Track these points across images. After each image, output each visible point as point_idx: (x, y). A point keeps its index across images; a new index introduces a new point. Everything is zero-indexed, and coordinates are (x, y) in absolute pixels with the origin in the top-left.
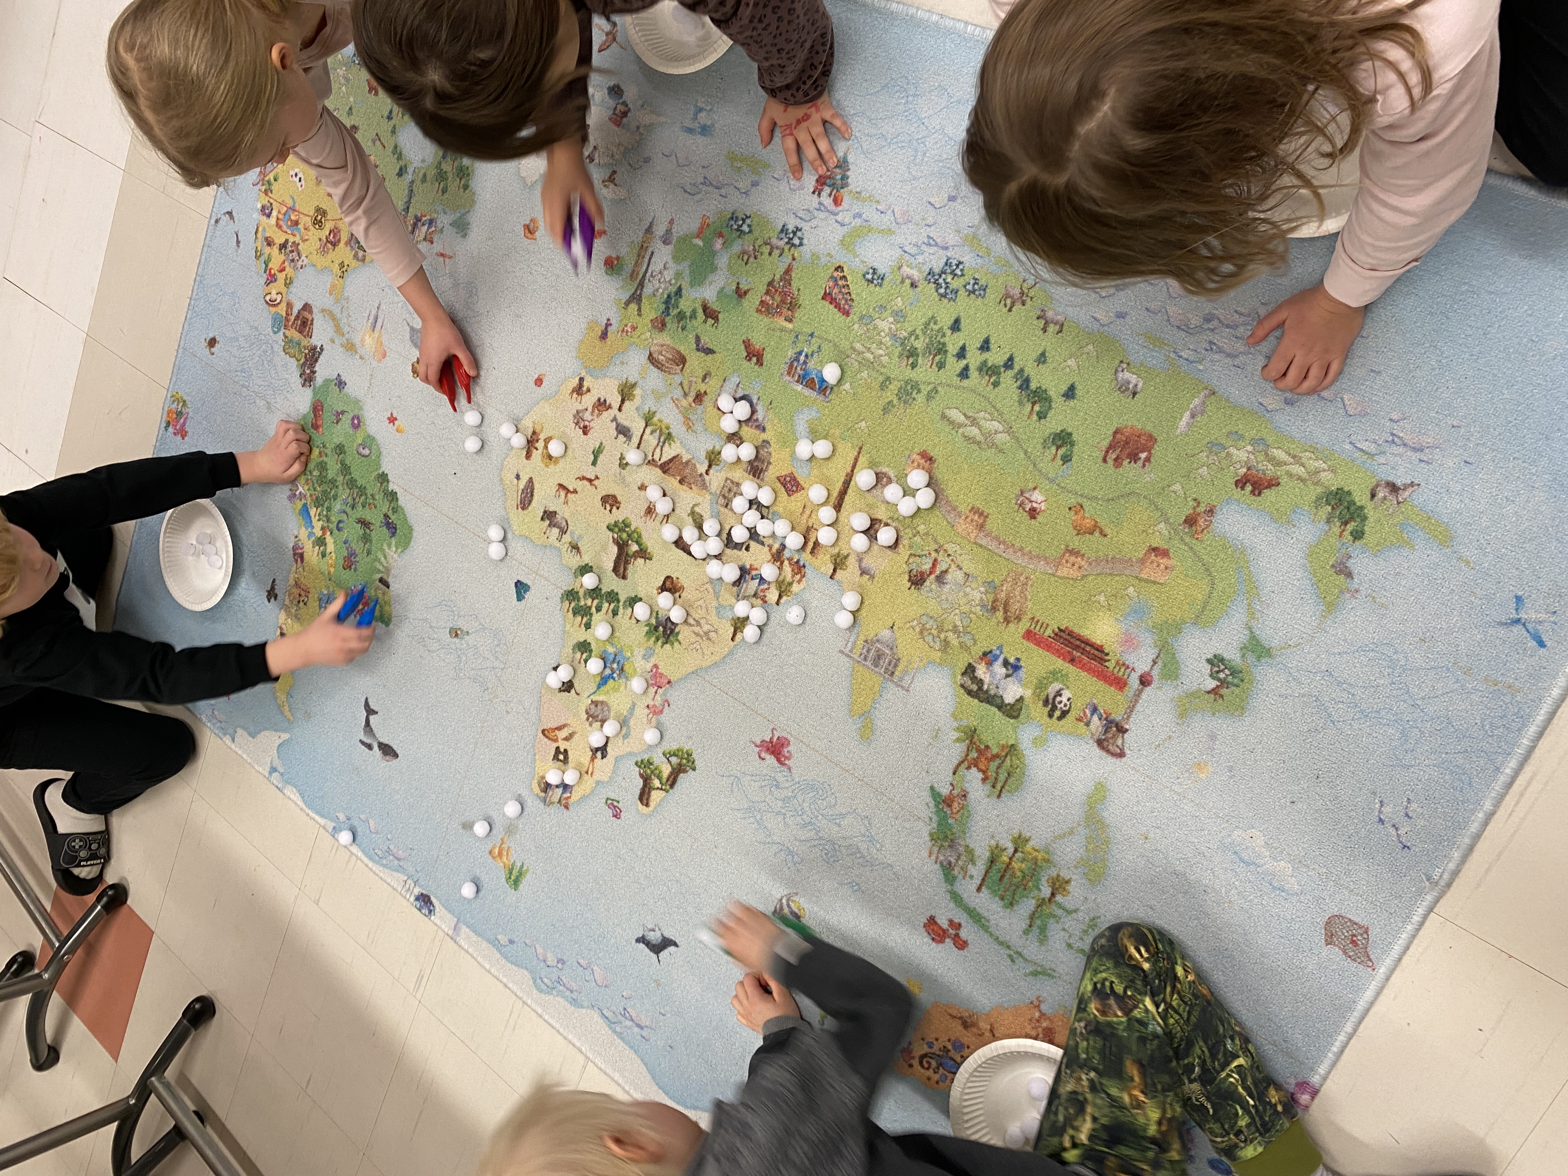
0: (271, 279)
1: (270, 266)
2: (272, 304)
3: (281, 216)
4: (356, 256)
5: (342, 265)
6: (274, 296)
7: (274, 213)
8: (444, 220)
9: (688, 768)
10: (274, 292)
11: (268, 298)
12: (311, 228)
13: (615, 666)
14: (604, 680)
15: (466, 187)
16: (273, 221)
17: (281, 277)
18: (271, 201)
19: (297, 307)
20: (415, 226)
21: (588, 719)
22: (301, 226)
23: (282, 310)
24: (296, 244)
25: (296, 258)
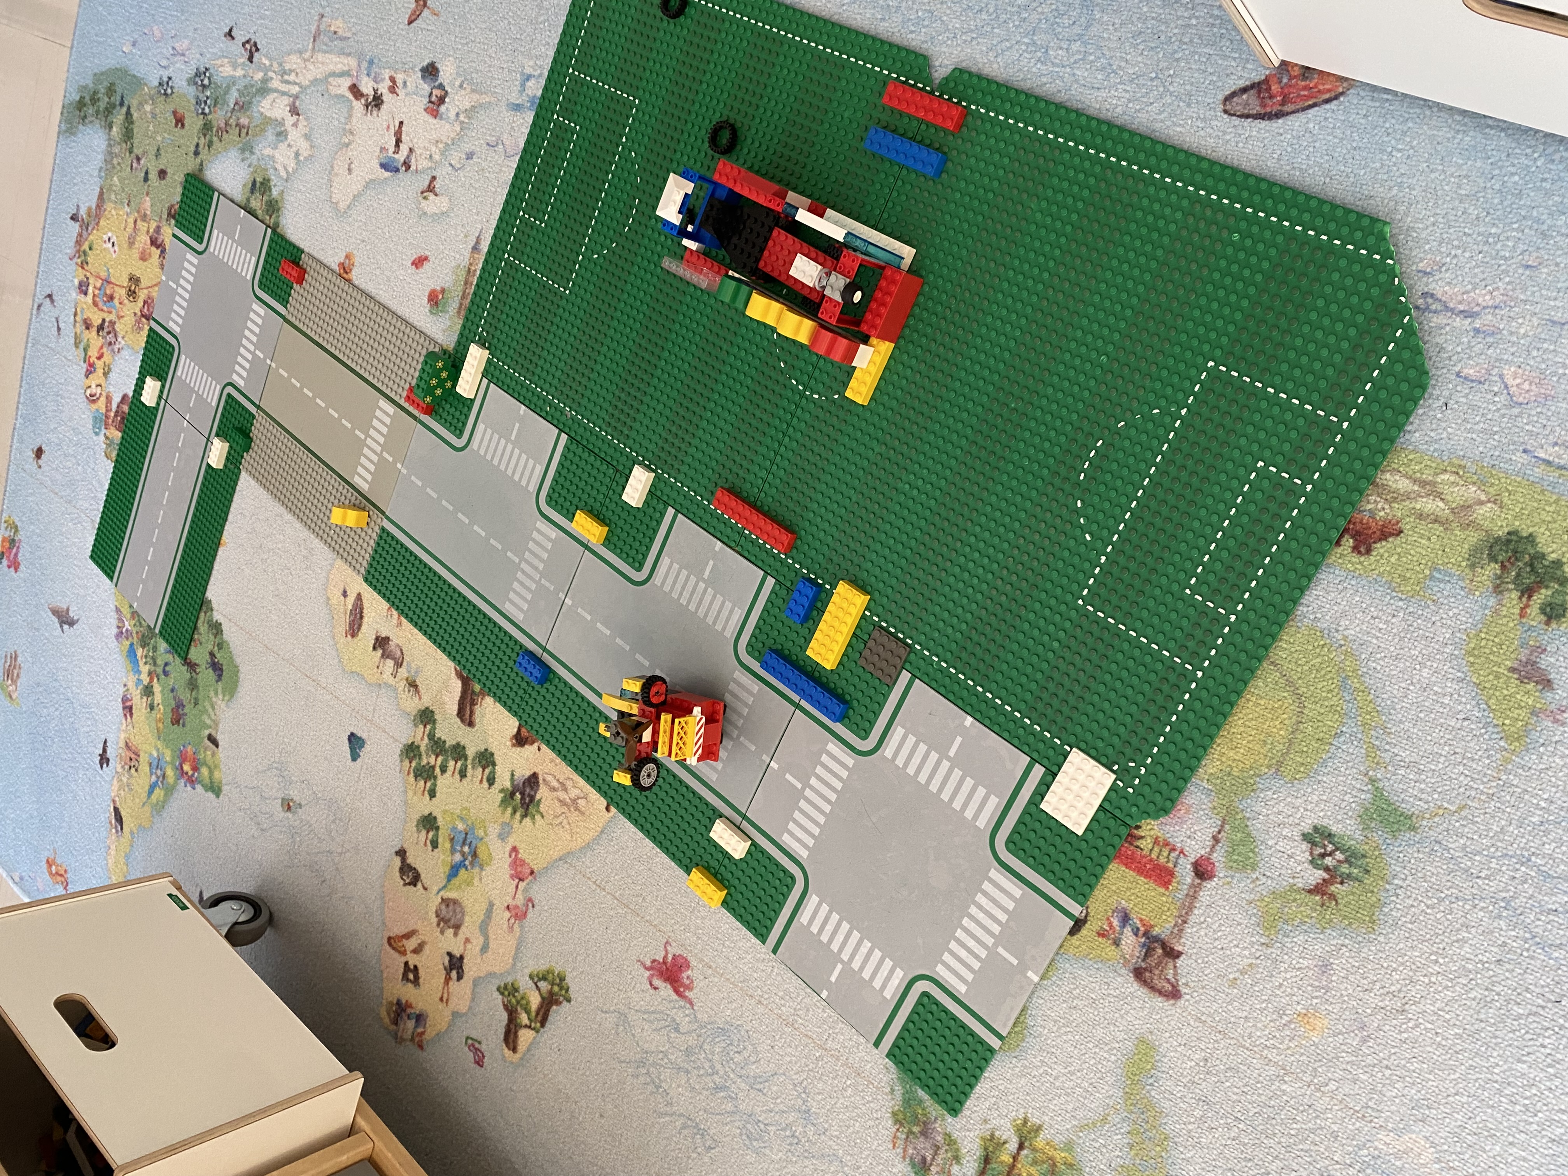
0: (90, 370)
1: (89, 353)
2: (92, 399)
3: (97, 292)
6: (94, 390)
7: (91, 289)
9: (561, 999)
11: (88, 392)
12: (126, 301)
13: (466, 849)
14: (454, 870)
16: (90, 298)
17: (99, 364)
18: (88, 274)
19: (116, 400)
21: (438, 925)
22: (116, 301)
23: (102, 405)
24: (113, 323)
25: (113, 340)
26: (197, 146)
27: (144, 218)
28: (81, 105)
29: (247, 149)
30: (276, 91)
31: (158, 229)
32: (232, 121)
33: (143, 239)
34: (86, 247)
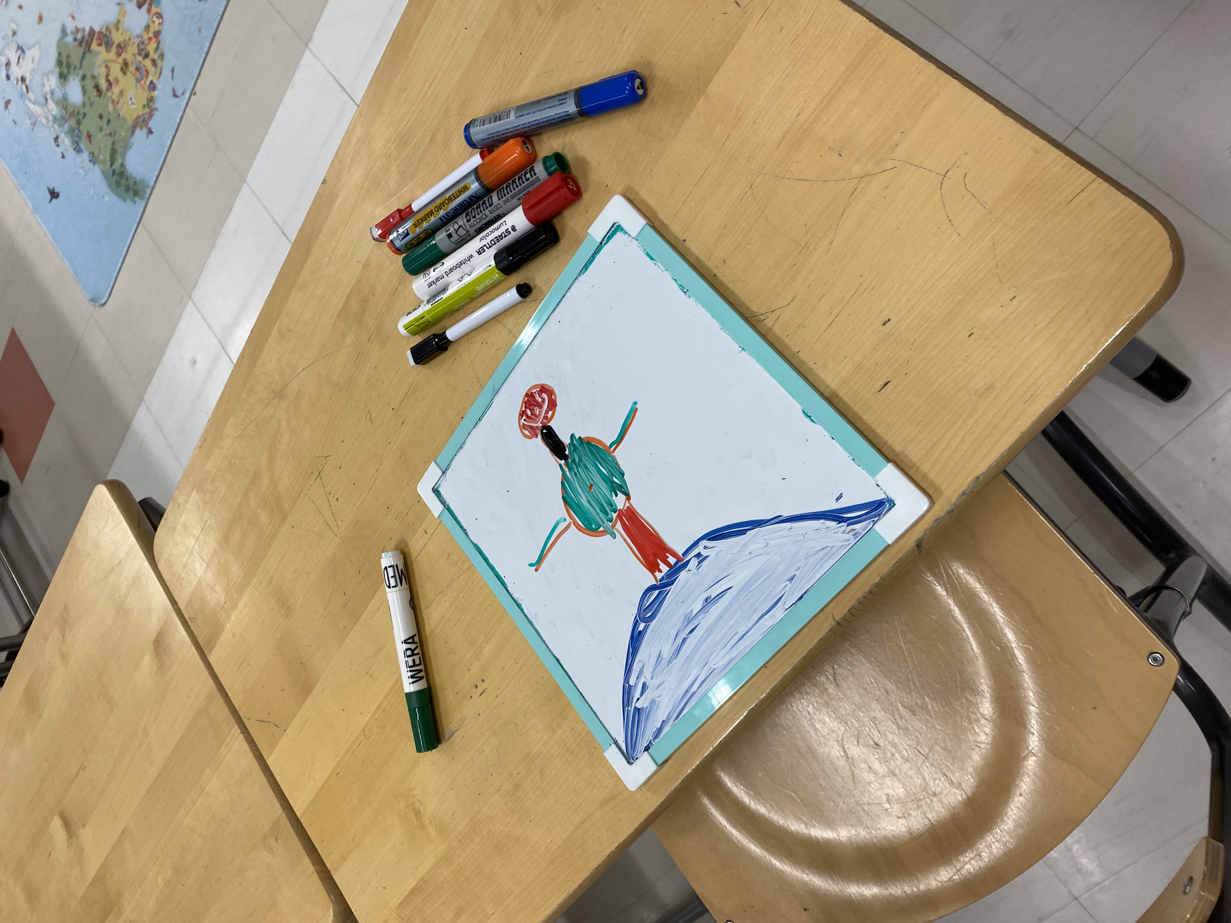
0: (157, 34)
1: (155, 45)
2: (159, 15)
3: (145, 79)
4: (110, 33)
5: (118, 29)
6: (157, 21)
7: (148, 82)
8: (69, 39)
10: (156, 24)
11: (160, 21)
12: (130, 62)
15: (60, 54)
16: (150, 78)
17: (151, 35)
18: (148, 92)
19: (145, 8)
20: (82, 41)
22: (135, 66)
23: (154, 10)
24: (139, 54)
25: (140, 44)
26: (84, 117)
27: (113, 101)
28: (136, 194)
29: (65, 98)
30: (52, 114)
31: (108, 90)
32: (67, 117)
33: (116, 90)
34: (147, 110)
